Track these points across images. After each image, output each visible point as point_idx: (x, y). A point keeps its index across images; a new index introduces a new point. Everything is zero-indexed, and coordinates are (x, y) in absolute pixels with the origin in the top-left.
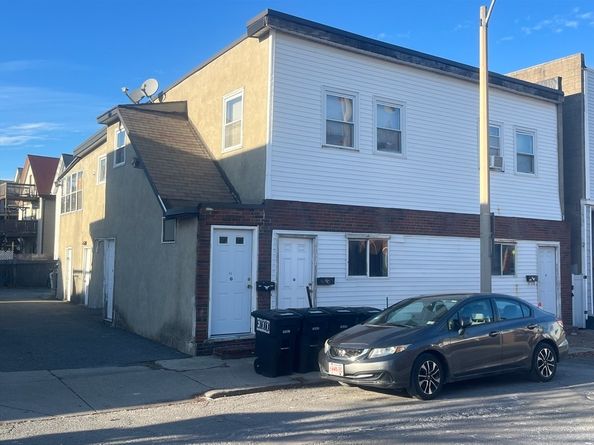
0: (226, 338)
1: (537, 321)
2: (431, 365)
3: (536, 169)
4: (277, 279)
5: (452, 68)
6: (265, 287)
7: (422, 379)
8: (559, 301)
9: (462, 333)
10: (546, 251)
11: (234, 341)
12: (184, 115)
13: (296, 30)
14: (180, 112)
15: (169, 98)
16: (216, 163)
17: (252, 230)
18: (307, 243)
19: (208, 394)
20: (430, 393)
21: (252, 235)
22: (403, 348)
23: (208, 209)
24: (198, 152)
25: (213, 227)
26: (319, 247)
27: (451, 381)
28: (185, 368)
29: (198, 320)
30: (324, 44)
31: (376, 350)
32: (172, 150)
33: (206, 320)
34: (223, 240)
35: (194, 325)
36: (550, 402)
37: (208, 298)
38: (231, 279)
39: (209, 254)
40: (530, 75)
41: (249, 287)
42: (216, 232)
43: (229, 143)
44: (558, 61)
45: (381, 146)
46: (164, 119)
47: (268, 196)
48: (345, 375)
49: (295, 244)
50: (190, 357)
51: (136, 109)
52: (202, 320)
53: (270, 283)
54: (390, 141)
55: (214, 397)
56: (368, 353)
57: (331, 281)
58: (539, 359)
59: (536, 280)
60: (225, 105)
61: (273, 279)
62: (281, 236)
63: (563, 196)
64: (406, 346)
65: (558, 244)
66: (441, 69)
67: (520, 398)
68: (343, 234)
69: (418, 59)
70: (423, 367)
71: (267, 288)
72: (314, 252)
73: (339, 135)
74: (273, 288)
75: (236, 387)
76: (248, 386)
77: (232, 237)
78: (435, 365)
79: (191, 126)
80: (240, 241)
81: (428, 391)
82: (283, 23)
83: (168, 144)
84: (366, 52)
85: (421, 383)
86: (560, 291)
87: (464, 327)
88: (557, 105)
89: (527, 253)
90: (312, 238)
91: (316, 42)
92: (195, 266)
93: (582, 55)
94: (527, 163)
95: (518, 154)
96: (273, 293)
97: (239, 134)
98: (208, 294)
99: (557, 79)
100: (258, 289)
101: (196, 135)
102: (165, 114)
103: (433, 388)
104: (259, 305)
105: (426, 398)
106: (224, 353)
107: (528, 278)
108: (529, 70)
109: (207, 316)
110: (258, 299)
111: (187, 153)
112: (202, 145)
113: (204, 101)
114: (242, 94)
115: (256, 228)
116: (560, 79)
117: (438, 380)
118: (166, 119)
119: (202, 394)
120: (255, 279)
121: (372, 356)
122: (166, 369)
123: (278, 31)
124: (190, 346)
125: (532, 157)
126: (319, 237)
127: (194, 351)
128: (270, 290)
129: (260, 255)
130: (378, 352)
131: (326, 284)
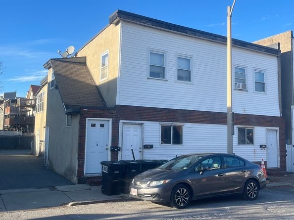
0: (94, 175)
1: (248, 169)
2: (183, 191)
3: (265, 90)
4: (122, 145)
5: (218, 38)
6: (115, 149)
7: (177, 198)
8: (279, 158)
9: (202, 174)
10: (271, 132)
11: (98, 177)
12: (84, 64)
13: (133, 20)
14: (83, 62)
15: (79, 55)
16: (97, 87)
17: (109, 120)
18: (139, 127)
19: (70, 204)
20: (182, 205)
21: (109, 123)
22: (167, 181)
23: (85, 110)
24: (88, 81)
25: (87, 119)
26: (145, 129)
27: (195, 199)
28: (68, 190)
29: (79, 166)
30: (149, 27)
31: (154, 182)
32: (75, 81)
33: (83, 165)
34: (94, 125)
35: (77, 169)
36: (245, 212)
37: (84, 155)
38: (97, 145)
39: (85, 133)
40: (265, 42)
41: (107, 149)
42: (89, 121)
43: (103, 77)
44: (280, 34)
45: (180, 78)
46: (73, 66)
47: (118, 103)
48: (138, 195)
49: (132, 128)
50: (75, 184)
51: (60, 61)
52: (81, 166)
53: (117, 147)
54: (185, 76)
55: (73, 205)
56: (150, 184)
57: (151, 147)
58: (248, 188)
59: (266, 147)
60: (101, 58)
61: (120, 145)
62: (124, 123)
63: (281, 104)
64: (169, 180)
65: (278, 128)
66: (212, 39)
67: (231, 209)
68: (158, 122)
69: (200, 34)
70: (178, 191)
71: (116, 150)
72: (142, 132)
73: (157, 73)
74: (119, 150)
75: (87, 200)
76: (93, 200)
77: (98, 124)
78: (185, 190)
79: (87, 69)
80: (102, 126)
81: (181, 204)
82: (125, 17)
83: (74, 78)
84: (171, 31)
85: (177, 200)
86: (279, 153)
87: (203, 171)
88: (277, 57)
89: (260, 133)
90: (141, 124)
91: (144, 26)
92: (78, 138)
93: (292, 32)
94: (261, 86)
95: (256, 82)
96: (120, 152)
97: (107, 72)
98: (84, 153)
99: (277, 44)
100: (111, 150)
101: (89, 73)
102: (75, 63)
103: (184, 202)
104: (112, 158)
105: (180, 208)
106: (91, 183)
107: (261, 146)
108: (265, 39)
109: (84, 164)
110: (112, 155)
111: (83, 82)
112: (92, 78)
113: (93, 56)
114: (108, 52)
115: (111, 120)
116: (279, 44)
117: (187, 199)
118: (75, 65)
119: (67, 204)
120: (110, 145)
121: (151, 185)
122: (58, 190)
123: (123, 20)
124: (75, 179)
125: (264, 83)
126: (145, 124)
127: (77, 182)
128: (118, 151)
129: (113, 133)
130: (154, 183)
131: (148, 148)
